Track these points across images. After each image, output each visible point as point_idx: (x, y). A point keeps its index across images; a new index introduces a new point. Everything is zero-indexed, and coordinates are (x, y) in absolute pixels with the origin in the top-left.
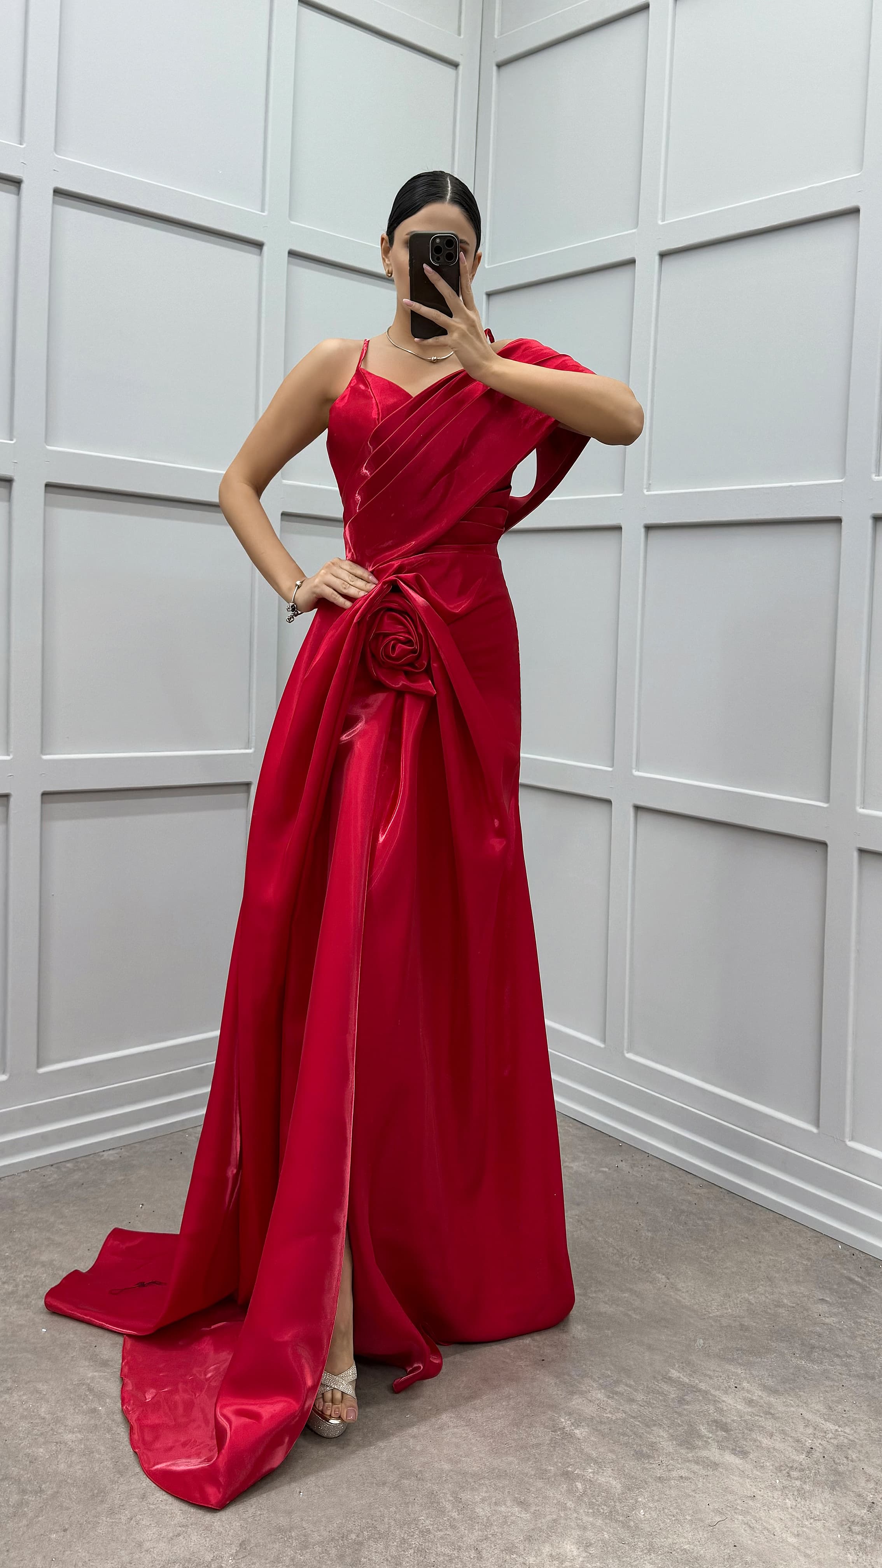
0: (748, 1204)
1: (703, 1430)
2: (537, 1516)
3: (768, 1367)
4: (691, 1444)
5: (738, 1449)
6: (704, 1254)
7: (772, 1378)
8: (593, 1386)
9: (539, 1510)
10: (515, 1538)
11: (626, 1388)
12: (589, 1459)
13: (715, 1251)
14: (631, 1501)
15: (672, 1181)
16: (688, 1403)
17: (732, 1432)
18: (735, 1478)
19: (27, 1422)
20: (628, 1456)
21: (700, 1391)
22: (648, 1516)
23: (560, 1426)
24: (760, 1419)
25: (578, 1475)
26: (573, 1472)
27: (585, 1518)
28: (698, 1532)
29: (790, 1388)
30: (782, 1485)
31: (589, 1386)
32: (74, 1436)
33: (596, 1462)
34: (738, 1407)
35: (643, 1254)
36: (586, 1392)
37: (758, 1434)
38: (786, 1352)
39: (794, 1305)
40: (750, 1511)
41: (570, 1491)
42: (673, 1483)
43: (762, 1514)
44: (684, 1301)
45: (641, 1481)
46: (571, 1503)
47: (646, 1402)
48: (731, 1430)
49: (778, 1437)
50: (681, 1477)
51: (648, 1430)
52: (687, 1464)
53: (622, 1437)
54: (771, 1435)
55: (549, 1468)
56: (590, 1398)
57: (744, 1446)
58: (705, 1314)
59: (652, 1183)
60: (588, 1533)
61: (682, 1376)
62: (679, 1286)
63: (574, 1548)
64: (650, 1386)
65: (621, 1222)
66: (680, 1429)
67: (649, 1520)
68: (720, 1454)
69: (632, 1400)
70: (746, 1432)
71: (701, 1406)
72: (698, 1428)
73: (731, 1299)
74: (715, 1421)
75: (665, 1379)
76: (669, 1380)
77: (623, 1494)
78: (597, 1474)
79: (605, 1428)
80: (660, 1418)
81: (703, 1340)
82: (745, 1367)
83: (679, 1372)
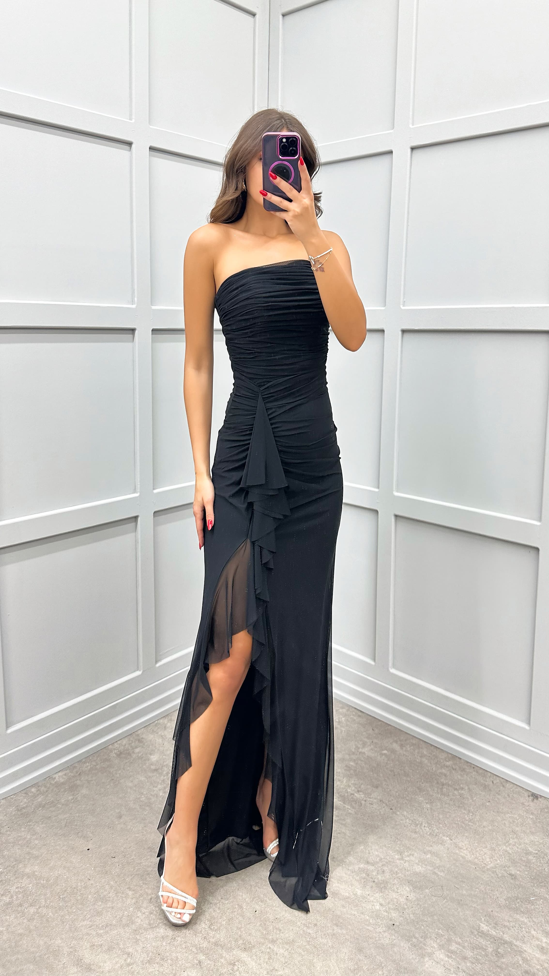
6: (467, 817)
8: (434, 946)
13: (473, 814)
16: (502, 956)
21: (506, 942)
36: (432, 954)
56: (436, 960)
61: (490, 930)
82: (526, 916)
83: (486, 925)
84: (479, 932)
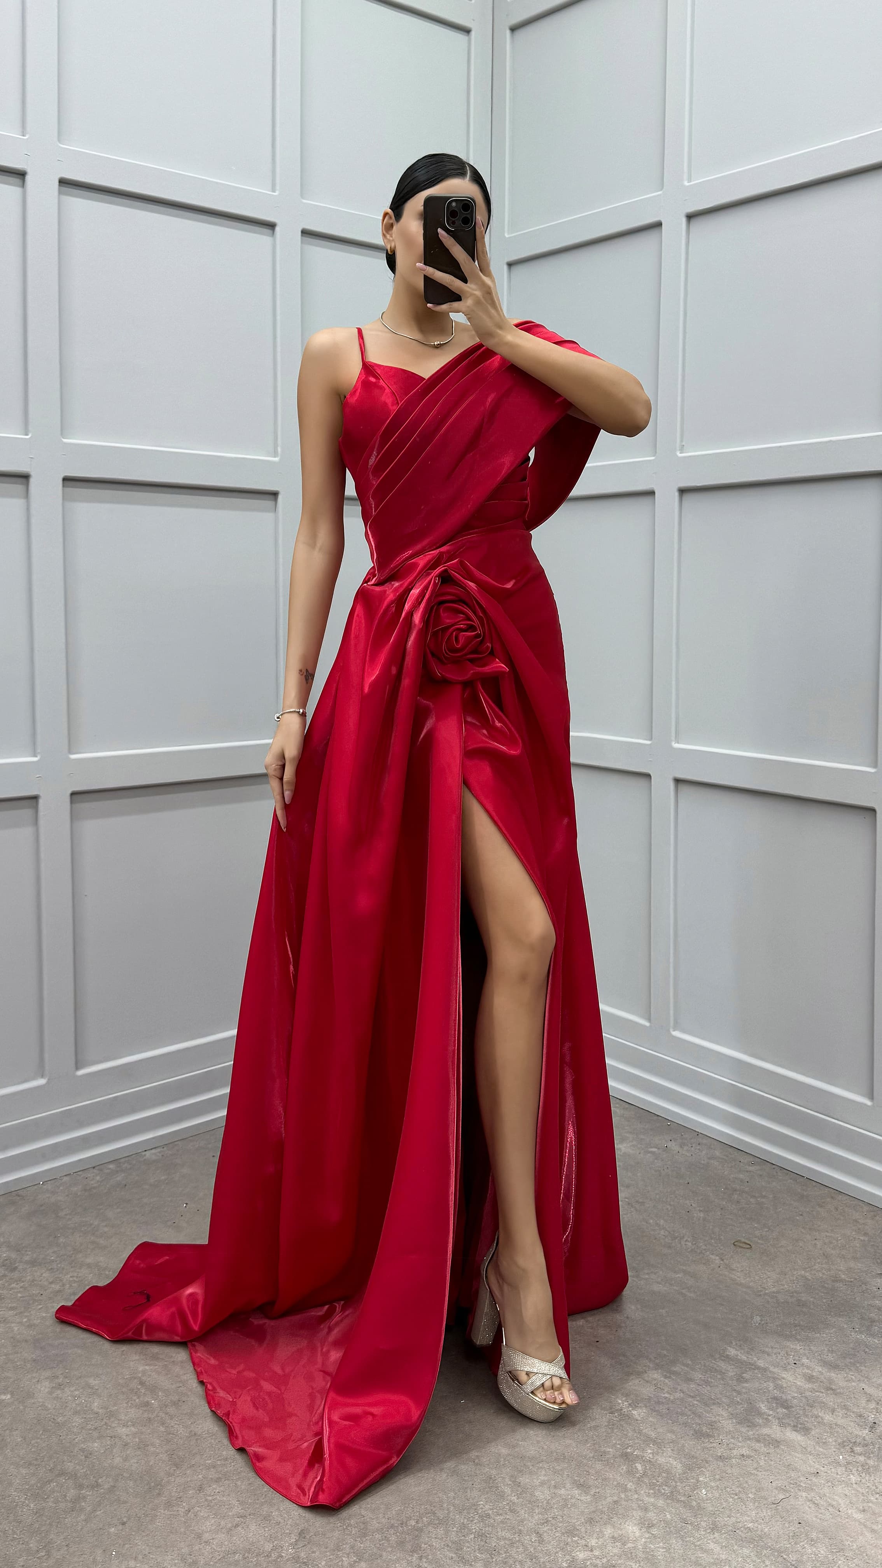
0: (802, 1179)
1: (763, 1407)
2: (597, 1497)
3: (827, 1342)
4: (751, 1423)
5: (800, 1426)
6: (757, 1233)
7: (832, 1353)
8: (649, 1366)
9: (599, 1493)
10: (574, 1521)
11: (683, 1367)
12: (648, 1440)
13: (770, 1229)
14: (692, 1480)
15: (723, 1159)
16: (747, 1381)
17: (793, 1409)
18: (798, 1455)
19: (80, 1417)
20: (688, 1435)
21: (758, 1368)
22: (710, 1495)
23: (618, 1407)
24: (821, 1394)
25: (637, 1456)
26: (632, 1453)
27: (647, 1498)
28: (762, 1510)
29: (850, 1362)
30: (845, 1461)
31: (645, 1366)
32: (128, 1429)
33: (655, 1442)
34: (798, 1384)
35: (695, 1235)
36: (643, 1373)
37: (820, 1410)
38: (845, 1326)
39: (852, 1280)
40: (814, 1488)
41: (631, 1472)
42: (734, 1462)
43: (826, 1490)
44: (739, 1279)
45: (702, 1460)
46: (631, 1484)
47: (704, 1381)
48: (793, 1407)
49: (840, 1412)
50: (743, 1455)
51: (707, 1408)
52: (748, 1442)
53: (680, 1417)
54: (833, 1411)
55: (608, 1450)
56: (646, 1378)
57: (805, 1423)
58: (761, 1291)
59: (703, 1162)
60: (650, 1513)
61: (739, 1355)
62: (734, 1266)
63: (636, 1529)
64: (707, 1364)
65: (672, 1203)
66: (739, 1407)
67: (710, 1499)
68: (781, 1431)
69: (689, 1380)
70: (807, 1408)
71: (761, 1383)
72: (758, 1406)
73: (787, 1276)
74: (775, 1398)
75: (723, 1358)
76: (727, 1358)
77: (684, 1473)
78: (657, 1454)
79: (663, 1409)
80: (718, 1397)
81: (760, 1316)
82: (804, 1343)
83: (736, 1350)
84: (723, 1356)
